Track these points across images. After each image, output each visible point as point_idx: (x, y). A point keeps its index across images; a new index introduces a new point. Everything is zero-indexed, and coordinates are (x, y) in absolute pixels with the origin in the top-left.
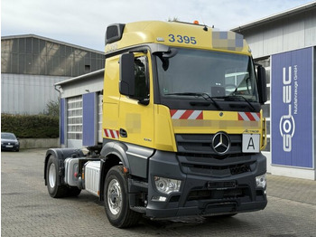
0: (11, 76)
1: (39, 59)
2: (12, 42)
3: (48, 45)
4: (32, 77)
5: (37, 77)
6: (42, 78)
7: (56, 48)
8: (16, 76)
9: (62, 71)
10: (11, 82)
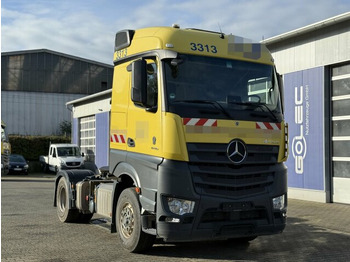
0: (22, 94)
1: (52, 76)
2: (23, 58)
3: (62, 61)
4: (44, 95)
5: (50, 96)
6: (56, 96)
7: (70, 64)
8: (27, 94)
9: (76, 88)
10: (16, 100)
